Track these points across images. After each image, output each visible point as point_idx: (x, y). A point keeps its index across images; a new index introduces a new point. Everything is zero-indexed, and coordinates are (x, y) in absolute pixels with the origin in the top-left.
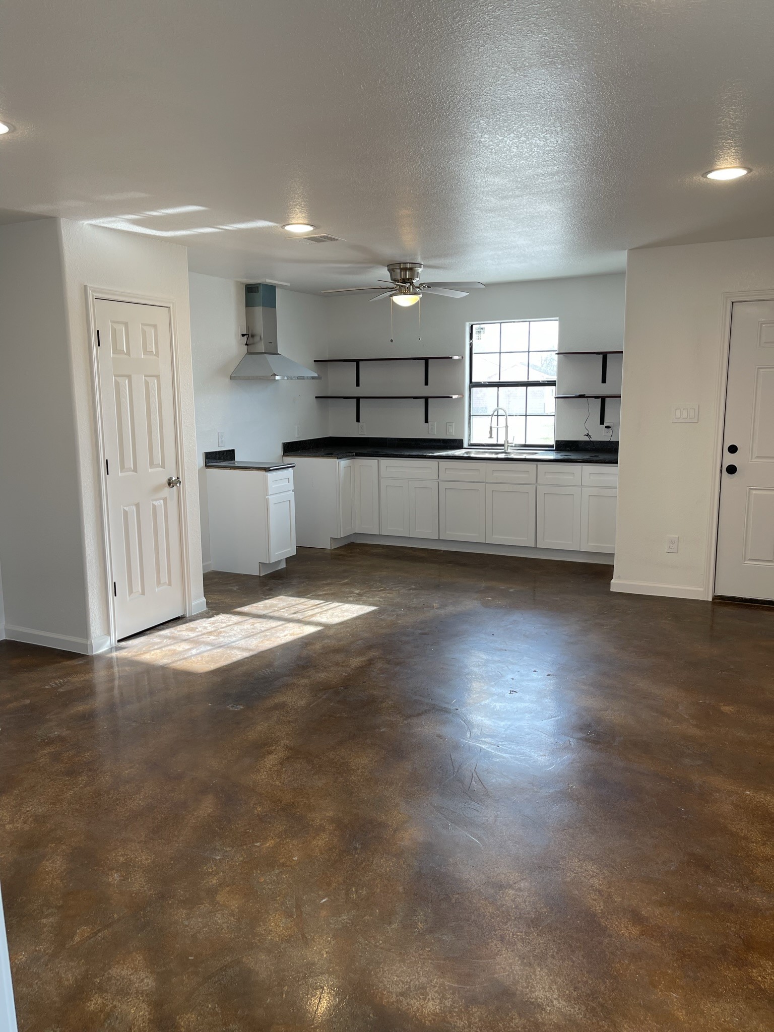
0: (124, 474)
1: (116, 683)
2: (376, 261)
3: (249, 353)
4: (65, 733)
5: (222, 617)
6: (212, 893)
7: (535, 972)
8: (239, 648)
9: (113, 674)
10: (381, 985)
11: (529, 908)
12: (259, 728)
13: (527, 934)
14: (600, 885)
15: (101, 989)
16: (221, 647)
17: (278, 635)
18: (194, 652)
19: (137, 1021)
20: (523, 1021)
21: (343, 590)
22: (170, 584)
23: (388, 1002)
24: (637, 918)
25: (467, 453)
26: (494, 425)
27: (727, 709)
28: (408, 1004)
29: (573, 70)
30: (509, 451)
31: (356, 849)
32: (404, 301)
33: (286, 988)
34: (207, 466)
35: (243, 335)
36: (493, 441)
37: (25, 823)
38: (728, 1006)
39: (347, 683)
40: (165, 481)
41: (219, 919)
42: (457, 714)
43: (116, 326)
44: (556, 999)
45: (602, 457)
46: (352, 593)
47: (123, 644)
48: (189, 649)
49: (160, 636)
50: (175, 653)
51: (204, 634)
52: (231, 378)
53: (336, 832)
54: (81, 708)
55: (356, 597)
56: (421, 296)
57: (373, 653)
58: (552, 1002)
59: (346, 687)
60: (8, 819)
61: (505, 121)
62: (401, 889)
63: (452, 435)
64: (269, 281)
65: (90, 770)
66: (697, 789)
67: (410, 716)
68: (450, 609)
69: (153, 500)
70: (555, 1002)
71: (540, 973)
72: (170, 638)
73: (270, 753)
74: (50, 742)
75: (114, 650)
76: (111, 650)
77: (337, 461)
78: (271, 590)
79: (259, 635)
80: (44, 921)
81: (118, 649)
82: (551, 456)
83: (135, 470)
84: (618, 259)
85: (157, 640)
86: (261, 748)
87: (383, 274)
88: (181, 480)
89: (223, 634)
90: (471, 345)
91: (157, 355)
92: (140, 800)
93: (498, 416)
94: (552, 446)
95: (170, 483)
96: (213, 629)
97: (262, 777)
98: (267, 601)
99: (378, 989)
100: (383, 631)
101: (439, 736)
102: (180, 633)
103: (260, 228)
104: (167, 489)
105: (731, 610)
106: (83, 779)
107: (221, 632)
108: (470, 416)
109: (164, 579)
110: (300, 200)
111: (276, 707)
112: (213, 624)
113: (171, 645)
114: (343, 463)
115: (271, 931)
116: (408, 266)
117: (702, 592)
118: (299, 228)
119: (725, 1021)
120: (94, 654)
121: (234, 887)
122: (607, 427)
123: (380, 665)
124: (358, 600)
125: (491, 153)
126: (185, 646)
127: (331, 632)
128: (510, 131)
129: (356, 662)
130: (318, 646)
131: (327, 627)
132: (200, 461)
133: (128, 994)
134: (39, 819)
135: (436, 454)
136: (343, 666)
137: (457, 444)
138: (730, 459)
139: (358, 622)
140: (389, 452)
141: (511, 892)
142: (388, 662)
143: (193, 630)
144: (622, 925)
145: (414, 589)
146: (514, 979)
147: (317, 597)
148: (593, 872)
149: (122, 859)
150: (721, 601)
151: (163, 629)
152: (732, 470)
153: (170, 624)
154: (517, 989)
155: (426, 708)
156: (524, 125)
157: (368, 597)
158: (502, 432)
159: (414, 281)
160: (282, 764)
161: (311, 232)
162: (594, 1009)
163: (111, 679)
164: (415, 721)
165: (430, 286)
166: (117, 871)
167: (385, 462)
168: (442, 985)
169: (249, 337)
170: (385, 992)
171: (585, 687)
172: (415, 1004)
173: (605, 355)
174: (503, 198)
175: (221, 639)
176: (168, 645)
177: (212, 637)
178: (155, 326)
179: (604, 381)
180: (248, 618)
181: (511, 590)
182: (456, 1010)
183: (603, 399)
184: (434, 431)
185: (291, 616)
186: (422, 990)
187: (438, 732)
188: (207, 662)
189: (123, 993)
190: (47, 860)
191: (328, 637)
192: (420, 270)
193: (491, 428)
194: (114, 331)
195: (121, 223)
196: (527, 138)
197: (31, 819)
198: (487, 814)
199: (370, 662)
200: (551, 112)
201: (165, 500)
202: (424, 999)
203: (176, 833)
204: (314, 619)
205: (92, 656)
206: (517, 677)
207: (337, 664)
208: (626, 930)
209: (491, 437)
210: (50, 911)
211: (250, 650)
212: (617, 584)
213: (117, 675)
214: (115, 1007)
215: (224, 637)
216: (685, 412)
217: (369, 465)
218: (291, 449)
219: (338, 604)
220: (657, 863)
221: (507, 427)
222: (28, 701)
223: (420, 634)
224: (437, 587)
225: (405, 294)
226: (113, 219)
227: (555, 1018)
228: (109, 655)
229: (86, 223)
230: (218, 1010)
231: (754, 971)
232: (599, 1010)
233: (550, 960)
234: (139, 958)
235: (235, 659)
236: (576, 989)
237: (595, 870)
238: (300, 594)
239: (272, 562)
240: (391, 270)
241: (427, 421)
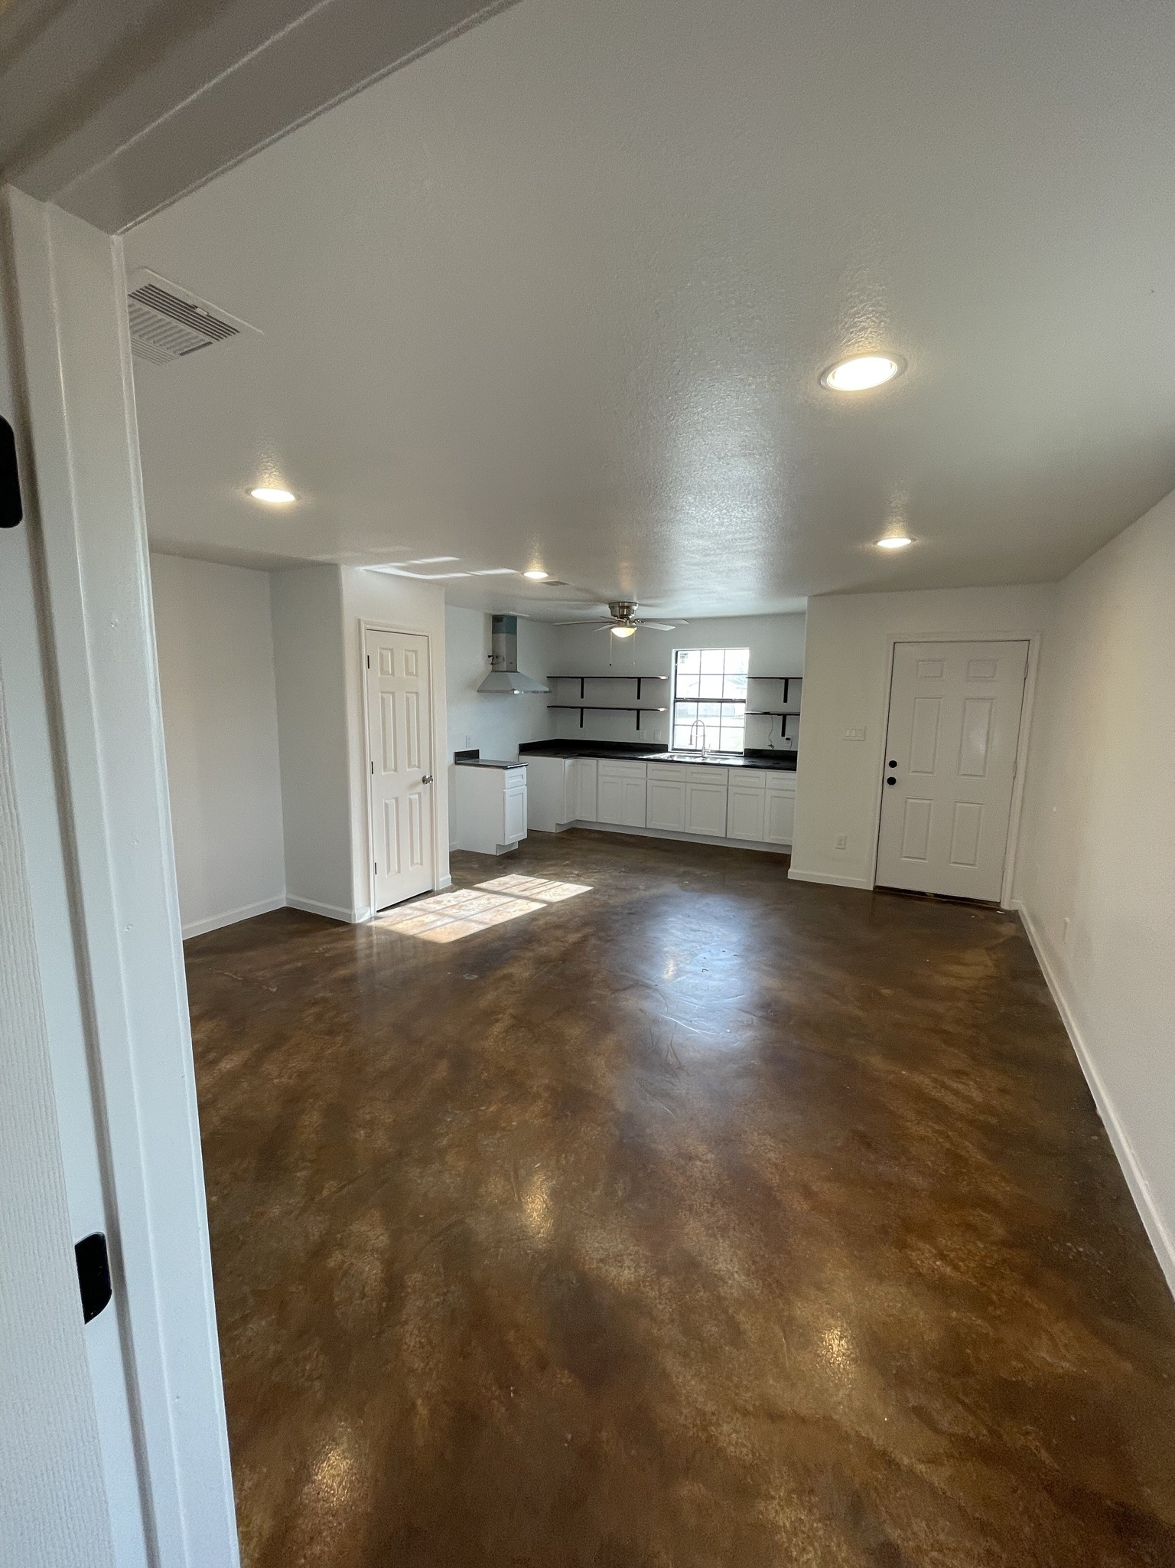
0: (387, 773)
1: (375, 950)
2: (600, 600)
3: (494, 671)
4: (328, 995)
5: (463, 892)
6: (442, 1152)
7: (718, 1243)
8: (476, 921)
9: (371, 941)
10: (583, 1251)
11: (714, 1180)
12: (489, 997)
13: (712, 1205)
14: (776, 1159)
15: (341, 1246)
16: (461, 919)
17: (509, 910)
18: (439, 923)
19: (371, 1280)
20: (708, 1294)
21: (565, 870)
22: (421, 864)
23: (590, 1268)
24: (808, 1193)
25: (671, 756)
26: (694, 734)
27: (886, 992)
28: (606, 1271)
29: (769, 461)
30: (706, 756)
31: (567, 1116)
32: (622, 632)
33: (501, 1250)
34: (456, 764)
35: (489, 656)
36: (693, 747)
37: (290, 1078)
38: (891, 1290)
39: (566, 957)
40: (420, 779)
41: (447, 1178)
42: (657, 990)
43: (385, 652)
44: (737, 1272)
45: (783, 764)
46: (573, 874)
47: (381, 913)
48: (435, 921)
49: (411, 908)
50: (423, 924)
51: (448, 907)
52: (478, 691)
53: (551, 1100)
54: (342, 972)
55: (574, 877)
56: (636, 629)
57: (588, 930)
58: (733, 1275)
59: (564, 961)
60: (276, 1074)
61: (709, 498)
62: (604, 1157)
63: (659, 741)
64: (512, 613)
65: (347, 1031)
66: (860, 1067)
67: (617, 990)
68: (654, 891)
69: (411, 794)
70: (736, 1276)
71: (723, 1245)
72: (420, 910)
73: (497, 1021)
74: (316, 1003)
75: (373, 919)
76: (370, 920)
77: (563, 760)
78: (505, 868)
79: (493, 910)
80: (298, 1174)
81: (377, 918)
82: (741, 762)
83: (396, 770)
84: (801, 603)
85: (409, 911)
86: (489, 1016)
87: (605, 610)
88: (433, 778)
89: (464, 908)
90: (676, 667)
91: (417, 675)
92: (386, 1061)
93: (697, 726)
94: (742, 753)
95: (424, 780)
96: (456, 903)
97: (489, 1043)
98: (501, 879)
99: (581, 1255)
100: (595, 910)
101: (641, 1010)
102: (429, 905)
103: (504, 574)
104: (422, 785)
105: (887, 899)
106: (339, 1039)
107: (462, 906)
108: (674, 725)
109: (417, 860)
110: (537, 554)
111: (505, 977)
112: (456, 898)
113: (420, 916)
114: (568, 762)
115: (491, 1193)
116: (626, 604)
117: (864, 882)
118: (536, 574)
119: (888, 1306)
120: (357, 922)
121: (461, 1149)
122: (788, 739)
123: (593, 941)
124: (577, 880)
125: (697, 521)
126: (431, 917)
127: (554, 909)
128: (713, 504)
129: (573, 937)
130: (541, 922)
131: (550, 904)
132: (450, 759)
133: (365, 1251)
134: (302, 1075)
135: (645, 757)
136: (562, 942)
137: (663, 748)
138: (891, 772)
139: (577, 900)
140: (606, 754)
141: (699, 1163)
142: (600, 938)
143: (439, 902)
144: (795, 1200)
145: (624, 872)
146: (700, 1250)
147: (543, 876)
148: (771, 1146)
149: (368, 1117)
150: (880, 890)
151: (415, 901)
152: (892, 781)
153: (420, 897)
154: (702, 1261)
155: (631, 983)
156: (726, 501)
157: (586, 878)
158: (700, 739)
159: (630, 617)
160: (506, 1032)
161: (547, 578)
162: (770, 1285)
163: (370, 947)
164: (623, 995)
165: (643, 621)
166: (364, 1127)
167: (603, 762)
168: (637, 1252)
169: (494, 658)
170: (587, 1258)
171: (766, 968)
172: (613, 1271)
173: (786, 680)
174: (705, 555)
175: (462, 912)
176: (417, 917)
177: (454, 911)
178: (416, 652)
179: (785, 700)
180: (485, 893)
181: (705, 875)
182: (649, 1279)
183: (784, 716)
184: (645, 737)
185: (520, 893)
186: (618, 1258)
187: (640, 1006)
188: (449, 933)
189: (360, 1250)
190: (306, 1115)
191: (551, 914)
192: (635, 608)
193: (691, 736)
194: (382, 656)
195: (389, 569)
196: (728, 511)
197: (295, 1074)
198: (681, 1087)
199: (585, 939)
200: (748, 492)
201: (419, 794)
202: (621, 1267)
203: (414, 1094)
204: (540, 897)
205: (356, 925)
206: (707, 955)
207: (557, 939)
208: (798, 1204)
209: (691, 744)
210: (304, 1164)
211: (486, 923)
212: (794, 873)
213: (375, 942)
214: (352, 1264)
215: (464, 910)
216: (854, 732)
217: (589, 764)
218: (526, 749)
219: (558, 883)
220: (825, 1139)
221: (704, 736)
222: (300, 964)
223: (627, 913)
224: (644, 870)
225: (622, 626)
226: (384, 566)
227: (736, 1293)
228: (369, 924)
229: (361, 569)
230: (441, 1270)
231: (913, 1254)
232: (774, 1286)
233: (731, 1232)
234: (377, 1214)
235: (472, 932)
236: (754, 1263)
237: (772, 1144)
238: (530, 873)
239: (507, 844)
240: (612, 608)
241: (638, 728)
